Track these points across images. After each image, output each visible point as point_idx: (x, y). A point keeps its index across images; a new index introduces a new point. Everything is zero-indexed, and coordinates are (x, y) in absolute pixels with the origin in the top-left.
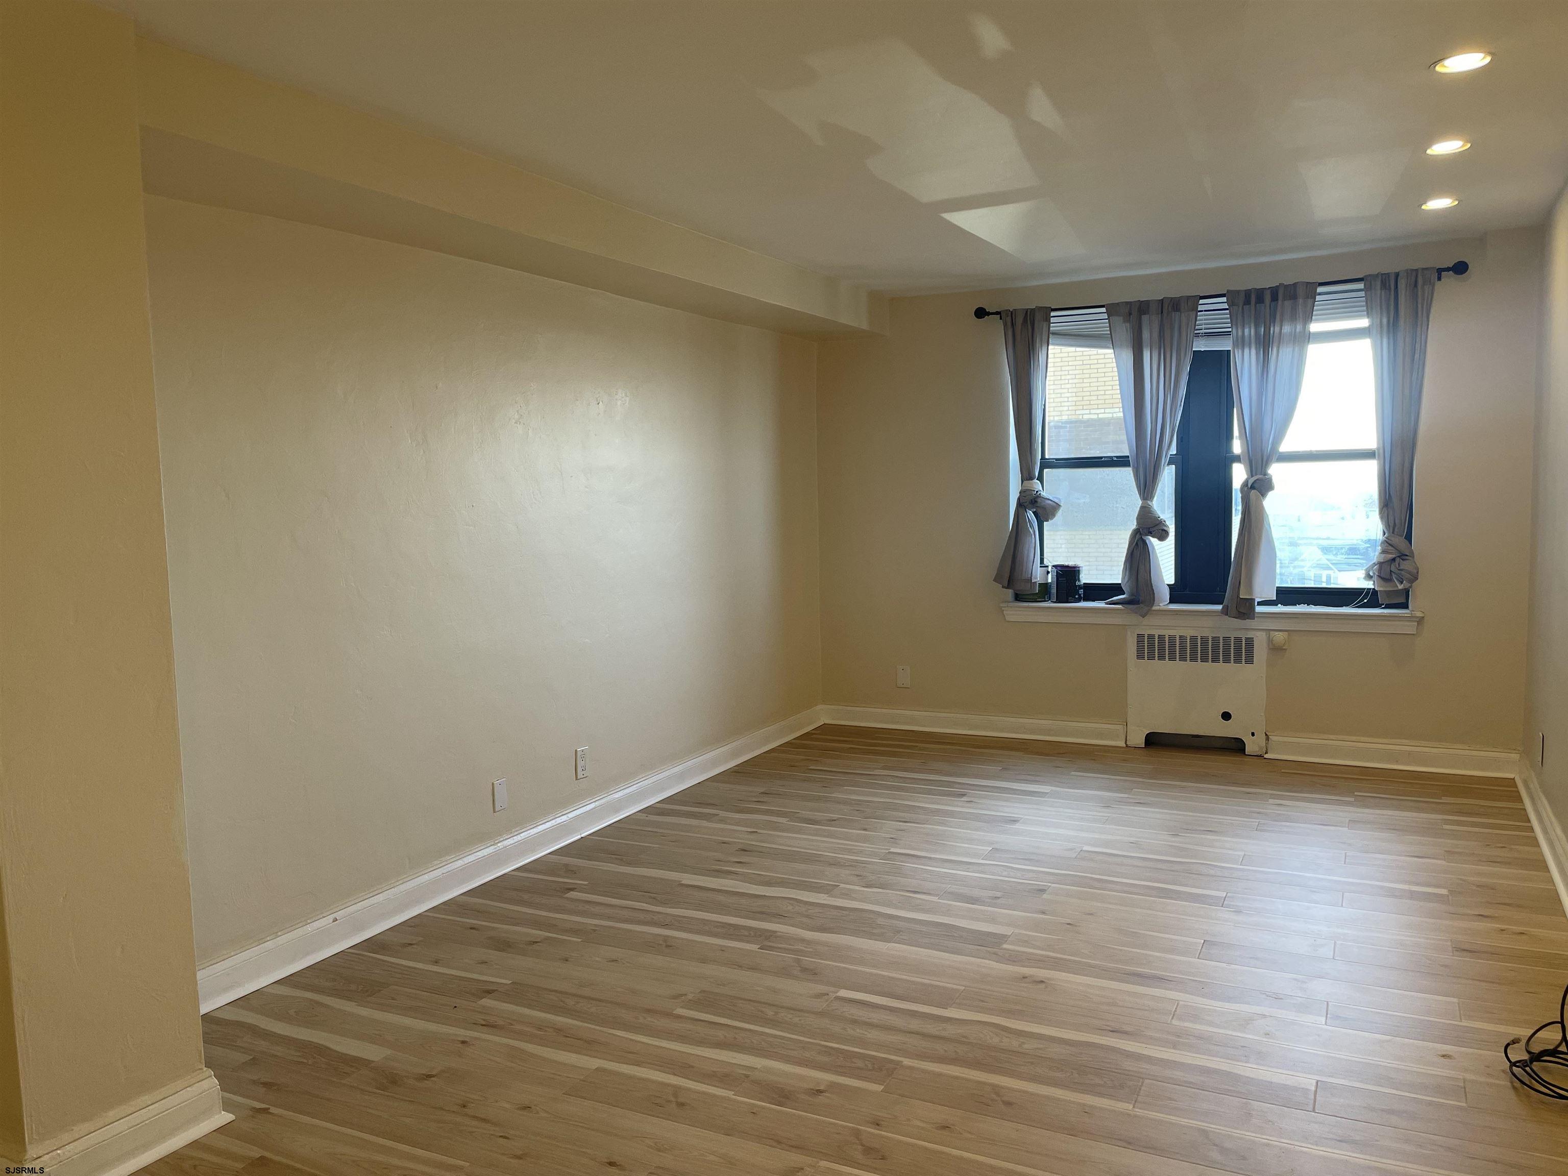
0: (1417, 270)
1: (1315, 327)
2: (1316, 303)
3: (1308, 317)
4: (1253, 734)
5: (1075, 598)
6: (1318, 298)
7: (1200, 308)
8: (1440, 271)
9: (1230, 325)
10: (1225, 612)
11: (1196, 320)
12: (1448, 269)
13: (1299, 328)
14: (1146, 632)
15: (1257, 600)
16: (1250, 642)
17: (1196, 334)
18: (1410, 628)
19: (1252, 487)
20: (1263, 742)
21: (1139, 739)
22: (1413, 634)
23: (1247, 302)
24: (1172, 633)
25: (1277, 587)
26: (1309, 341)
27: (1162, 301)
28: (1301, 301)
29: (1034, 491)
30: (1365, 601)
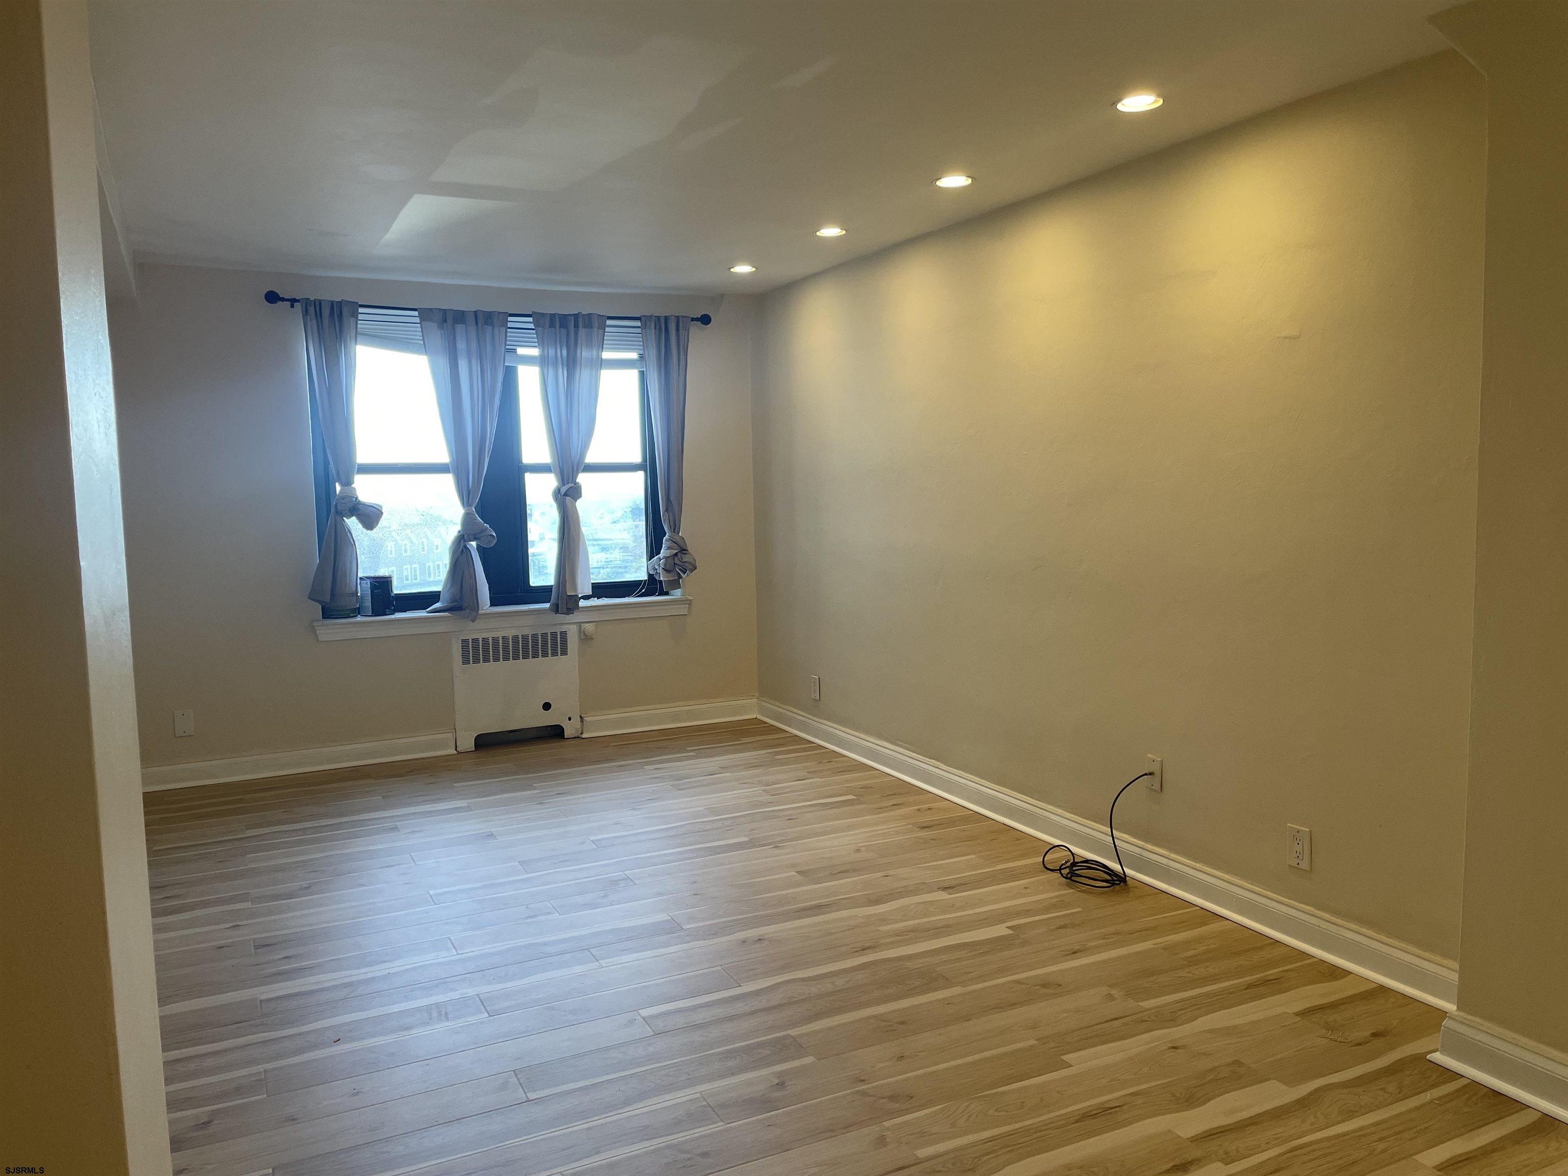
0: (678, 317)
1: (606, 355)
2: (606, 333)
3: (601, 347)
4: (570, 719)
5: (392, 610)
6: (607, 329)
7: (509, 325)
8: (693, 319)
9: (537, 344)
10: (556, 609)
11: (506, 338)
12: (697, 319)
13: (595, 353)
14: (471, 637)
15: (580, 596)
16: (564, 634)
17: (507, 349)
18: (683, 610)
19: (566, 495)
20: (579, 725)
21: (468, 743)
22: (686, 615)
23: (552, 325)
24: (495, 634)
25: (592, 584)
26: (601, 366)
27: (476, 313)
28: (596, 329)
29: (354, 497)
30: (643, 591)
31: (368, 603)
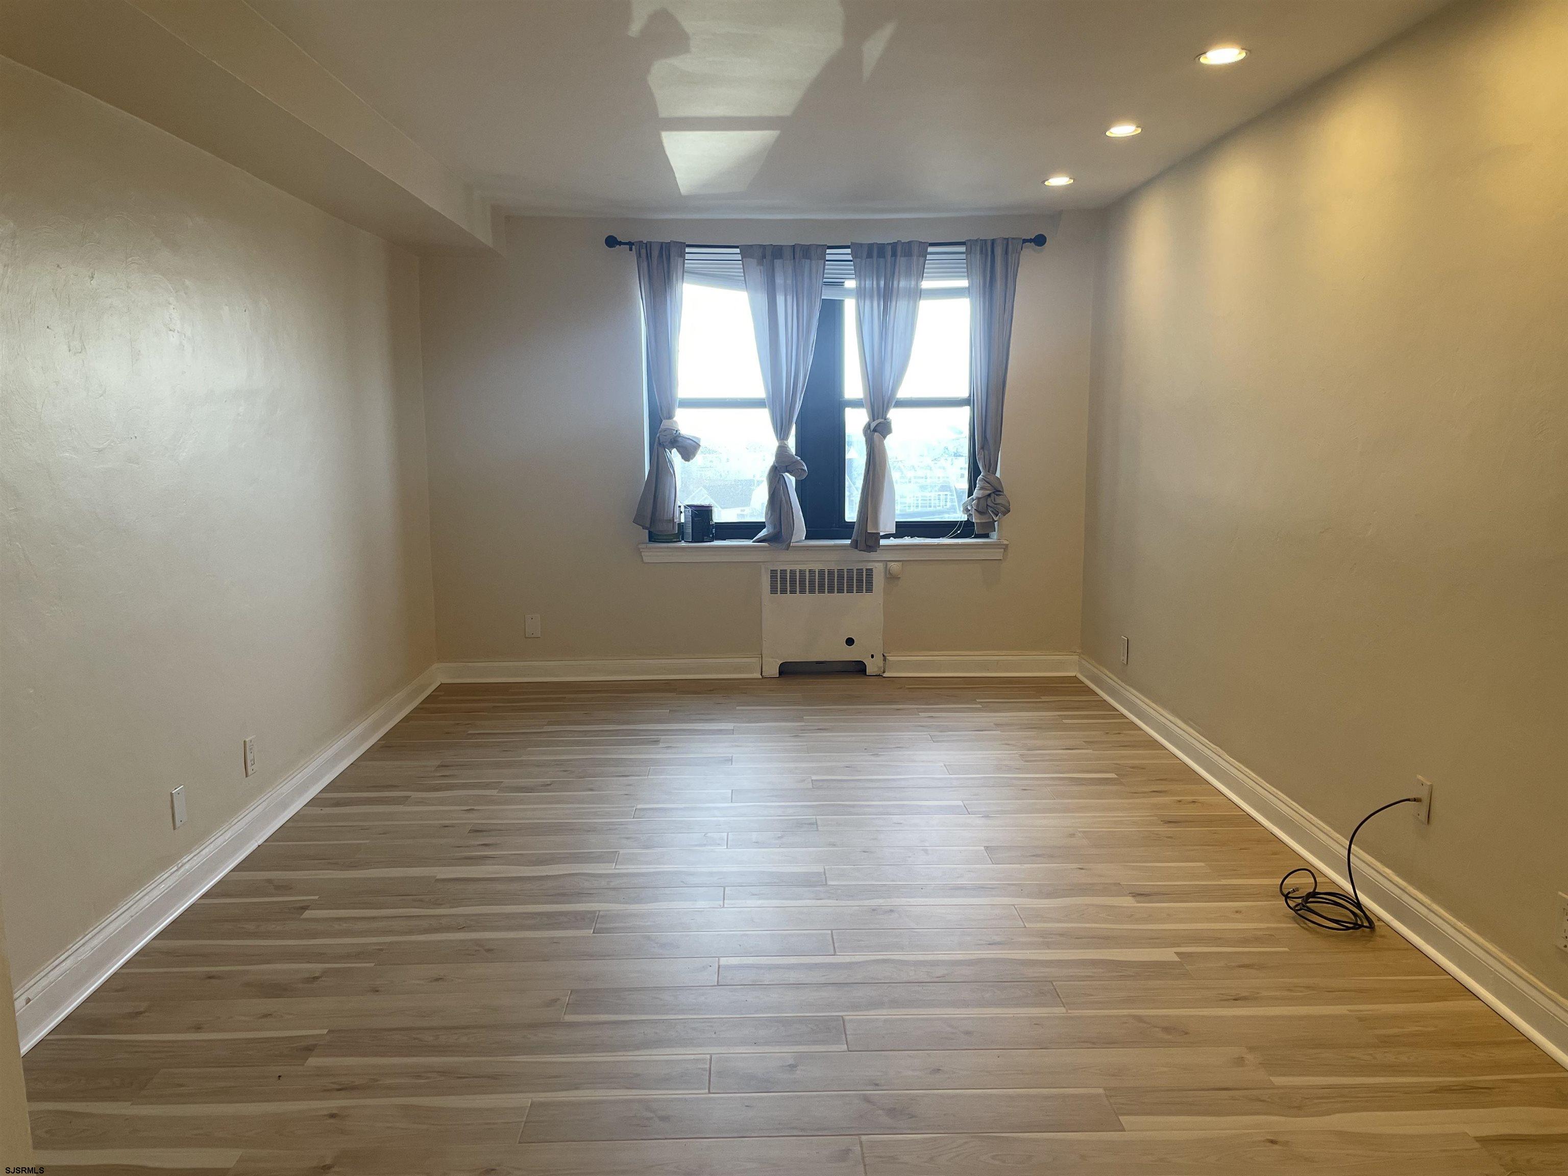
0: (1008, 239)
1: (926, 284)
2: (927, 261)
3: (921, 276)
4: (872, 656)
5: (710, 537)
6: (928, 257)
7: (828, 257)
8: (1025, 241)
9: (854, 276)
10: (855, 545)
11: (824, 270)
12: (1030, 241)
13: (913, 283)
14: (779, 568)
15: (882, 534)
16: (870, 572)
17: (824, 282)
18: (998, 554)
19: (875, 430)
20: (881, 664)
21: (772, 670)
22: (1000, 560)
23: (870, 256)
24: (802, 567)
25: (896, 522)
26: (920, 297)
27: (794, 247)
28: (915, 258)
29: (674, 430)
30: (959, 532)
31: (689, 530)
